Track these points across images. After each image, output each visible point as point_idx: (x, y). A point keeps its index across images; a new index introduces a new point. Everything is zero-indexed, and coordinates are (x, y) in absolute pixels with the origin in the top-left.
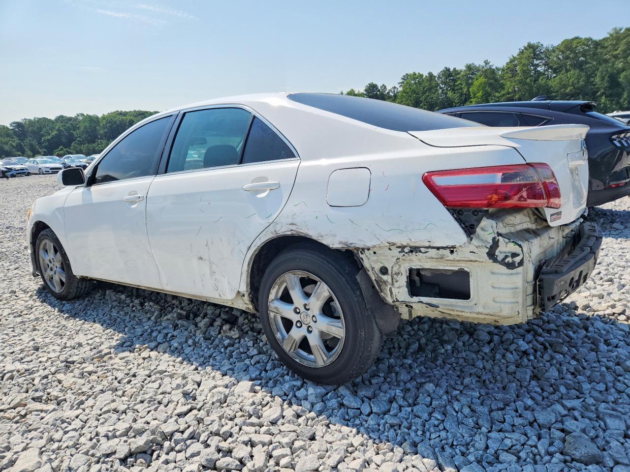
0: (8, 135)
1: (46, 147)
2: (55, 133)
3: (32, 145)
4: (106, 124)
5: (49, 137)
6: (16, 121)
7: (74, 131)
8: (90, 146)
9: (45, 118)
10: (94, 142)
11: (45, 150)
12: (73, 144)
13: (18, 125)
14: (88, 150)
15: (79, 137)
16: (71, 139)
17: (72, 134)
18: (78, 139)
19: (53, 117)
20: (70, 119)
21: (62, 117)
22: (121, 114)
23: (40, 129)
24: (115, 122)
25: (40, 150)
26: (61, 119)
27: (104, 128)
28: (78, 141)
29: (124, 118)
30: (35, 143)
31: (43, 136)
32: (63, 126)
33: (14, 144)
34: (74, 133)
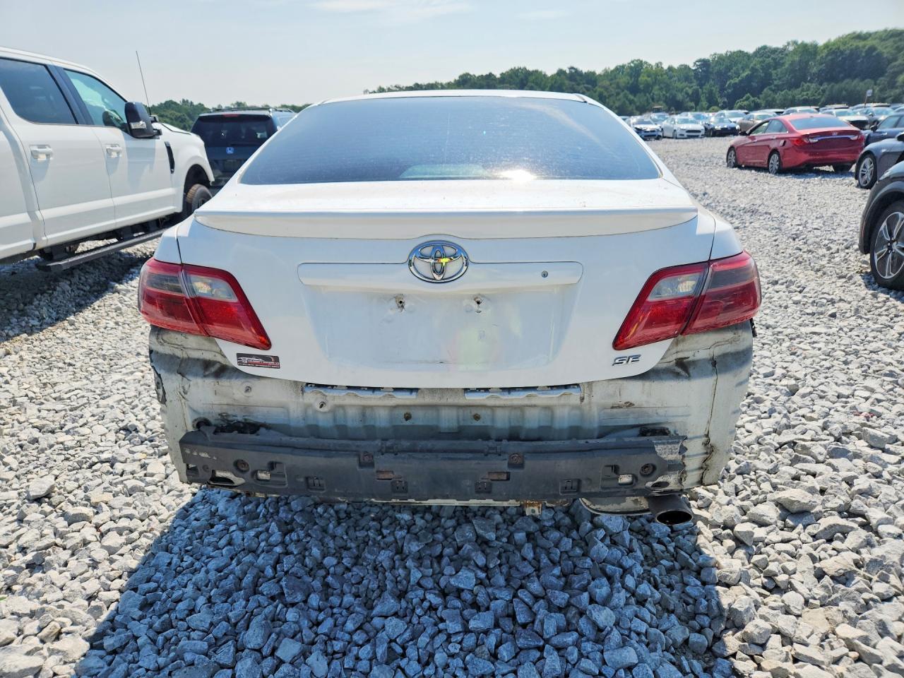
0: (687, 79)
1: (728, 96)
2: (747, 72)
3: (711, 92)
4: (827, 56)
5: (737, 80)
6: (703, 57)
7: (775, 69)
8: (790, 93)
9: (740, 51)
10: (797, 86)
11: (726, 100)
12: (765, 90)
13: (704, 63)
14: (785, 100)
15: (780, 79)
16: (766, 82)
17: (771, 74)
18: (776, 82)
19: (750, 50)
20: (775, 51)
21: (764, 48)
22: (859, 37)
23: (729, 68)
24: (842, 53)
25: (719, 100)
26: (763, 52)
27: (822, 64)
28: (775, 86)
29: (861, 44)
30: (716, 89)
31: (731, 78)
32: (761, 62)
33: (690, 92)
34: (774, 72)
